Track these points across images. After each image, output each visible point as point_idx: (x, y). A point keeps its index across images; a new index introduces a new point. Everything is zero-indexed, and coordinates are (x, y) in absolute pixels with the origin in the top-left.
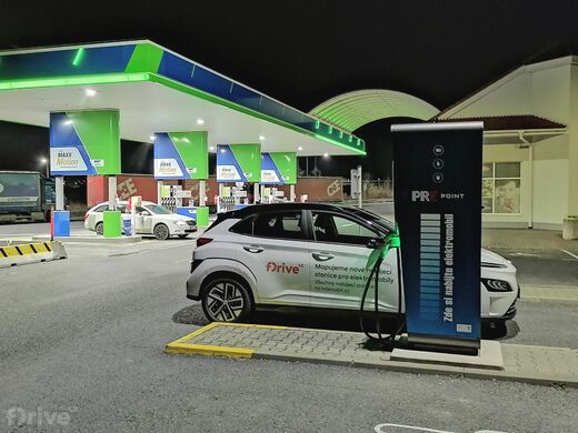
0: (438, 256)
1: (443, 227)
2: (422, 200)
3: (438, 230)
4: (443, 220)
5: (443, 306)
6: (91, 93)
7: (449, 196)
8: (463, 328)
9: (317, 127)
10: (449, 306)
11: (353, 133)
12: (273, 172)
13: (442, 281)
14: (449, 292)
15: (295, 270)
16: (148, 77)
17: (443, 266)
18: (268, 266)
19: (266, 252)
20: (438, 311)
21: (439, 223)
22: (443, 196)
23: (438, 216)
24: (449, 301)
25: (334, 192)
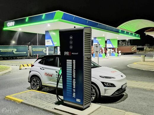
0: (71, 74)
1: (73, 64)
2: (67, 55)
3: (71, 65)
4: (72, 62)
5: (73, 92)
6: (49, 25)
7: (74, 54)
8: (78, 100)
9: (120, 31)
10: (74, 92)
11: (135, 33)
12: (111, 45)
13: (72, 83)
14: (74, 87)
15: (51, 76)
16: (58, 20)
17: (73, 78)
18: (45, 74)
19: (45, 69)
20: (71, 93)
21: (71, 63)
22: (72, 53)
23: (71, 61)
24: (74, 91)
25: (134, 50)
